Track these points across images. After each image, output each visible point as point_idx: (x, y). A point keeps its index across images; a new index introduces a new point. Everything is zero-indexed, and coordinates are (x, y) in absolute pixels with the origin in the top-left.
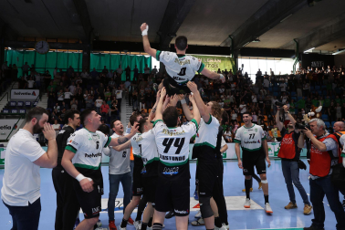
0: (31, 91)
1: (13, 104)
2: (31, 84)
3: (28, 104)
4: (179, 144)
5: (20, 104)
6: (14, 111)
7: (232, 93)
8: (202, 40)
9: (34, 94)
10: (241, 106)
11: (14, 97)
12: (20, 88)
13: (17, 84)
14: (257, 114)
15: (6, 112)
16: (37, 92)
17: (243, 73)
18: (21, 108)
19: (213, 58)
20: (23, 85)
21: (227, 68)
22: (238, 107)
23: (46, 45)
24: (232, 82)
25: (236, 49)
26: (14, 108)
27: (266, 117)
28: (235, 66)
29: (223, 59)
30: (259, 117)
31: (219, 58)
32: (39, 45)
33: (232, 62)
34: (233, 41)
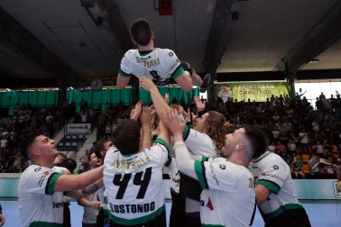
0: (84, 125)
1: (68, 137)
2: (84, 118)
3: (81, 137)
4: (143, 180)
5: (74, 137)
6: (68, 144)
7: (289, 120)
8: (251, 66)
9: (86, 127)
10: (301, 134)
11: (69, 131)
12: (75, 122)
13: (72, 119)
14: (321, 144)
15: (61, 144)
16: (89, 125)
17: (302, 98)
18: (75, 141)
19: (265, 84)
20: (78, 120)
21: (282, 93)
22: (297, 135)
23: (100, 83)
24: (289, 109)
25: (291, 72)
26: (69, 141)
27: (335, 147)
28: (292, 91)
29: (276, 84)
30: (326, 148)
31: (272, 84)
32: (94, 83)
33: (287, 88)
34: (286, 65)
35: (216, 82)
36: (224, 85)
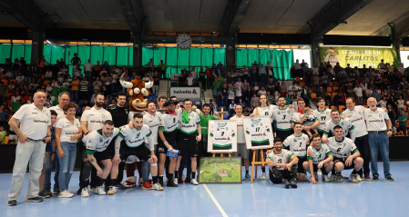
0: (191, 89)
2: (190, 81)
9: (194, 92)
16: (198, 89)
19: (372, 50)
21: (389, 61)
28: (398, 58)
32: (181, 39)
33: (393, 54)
34: (393, 29)
35: (321, 45)
36: (331, 48)
